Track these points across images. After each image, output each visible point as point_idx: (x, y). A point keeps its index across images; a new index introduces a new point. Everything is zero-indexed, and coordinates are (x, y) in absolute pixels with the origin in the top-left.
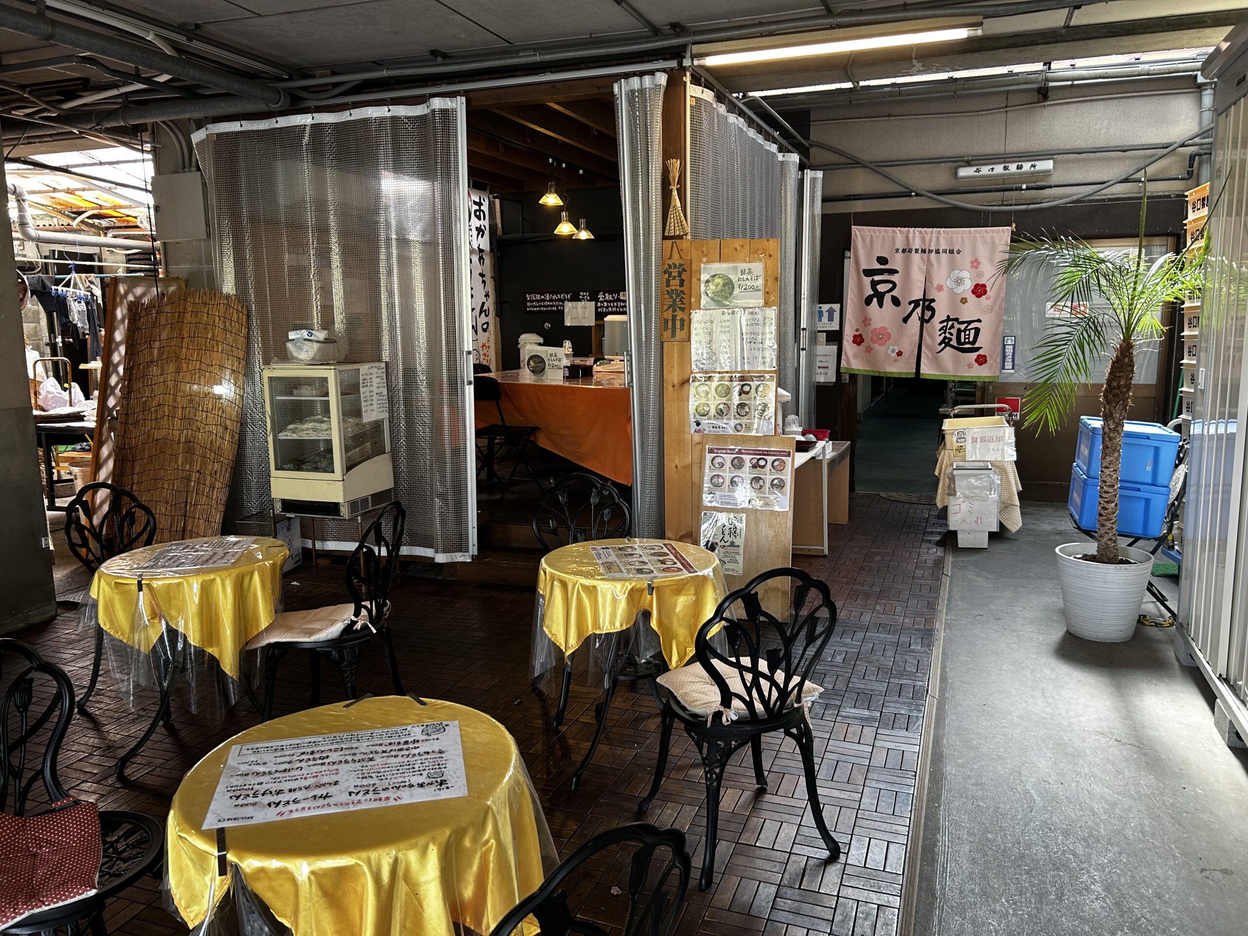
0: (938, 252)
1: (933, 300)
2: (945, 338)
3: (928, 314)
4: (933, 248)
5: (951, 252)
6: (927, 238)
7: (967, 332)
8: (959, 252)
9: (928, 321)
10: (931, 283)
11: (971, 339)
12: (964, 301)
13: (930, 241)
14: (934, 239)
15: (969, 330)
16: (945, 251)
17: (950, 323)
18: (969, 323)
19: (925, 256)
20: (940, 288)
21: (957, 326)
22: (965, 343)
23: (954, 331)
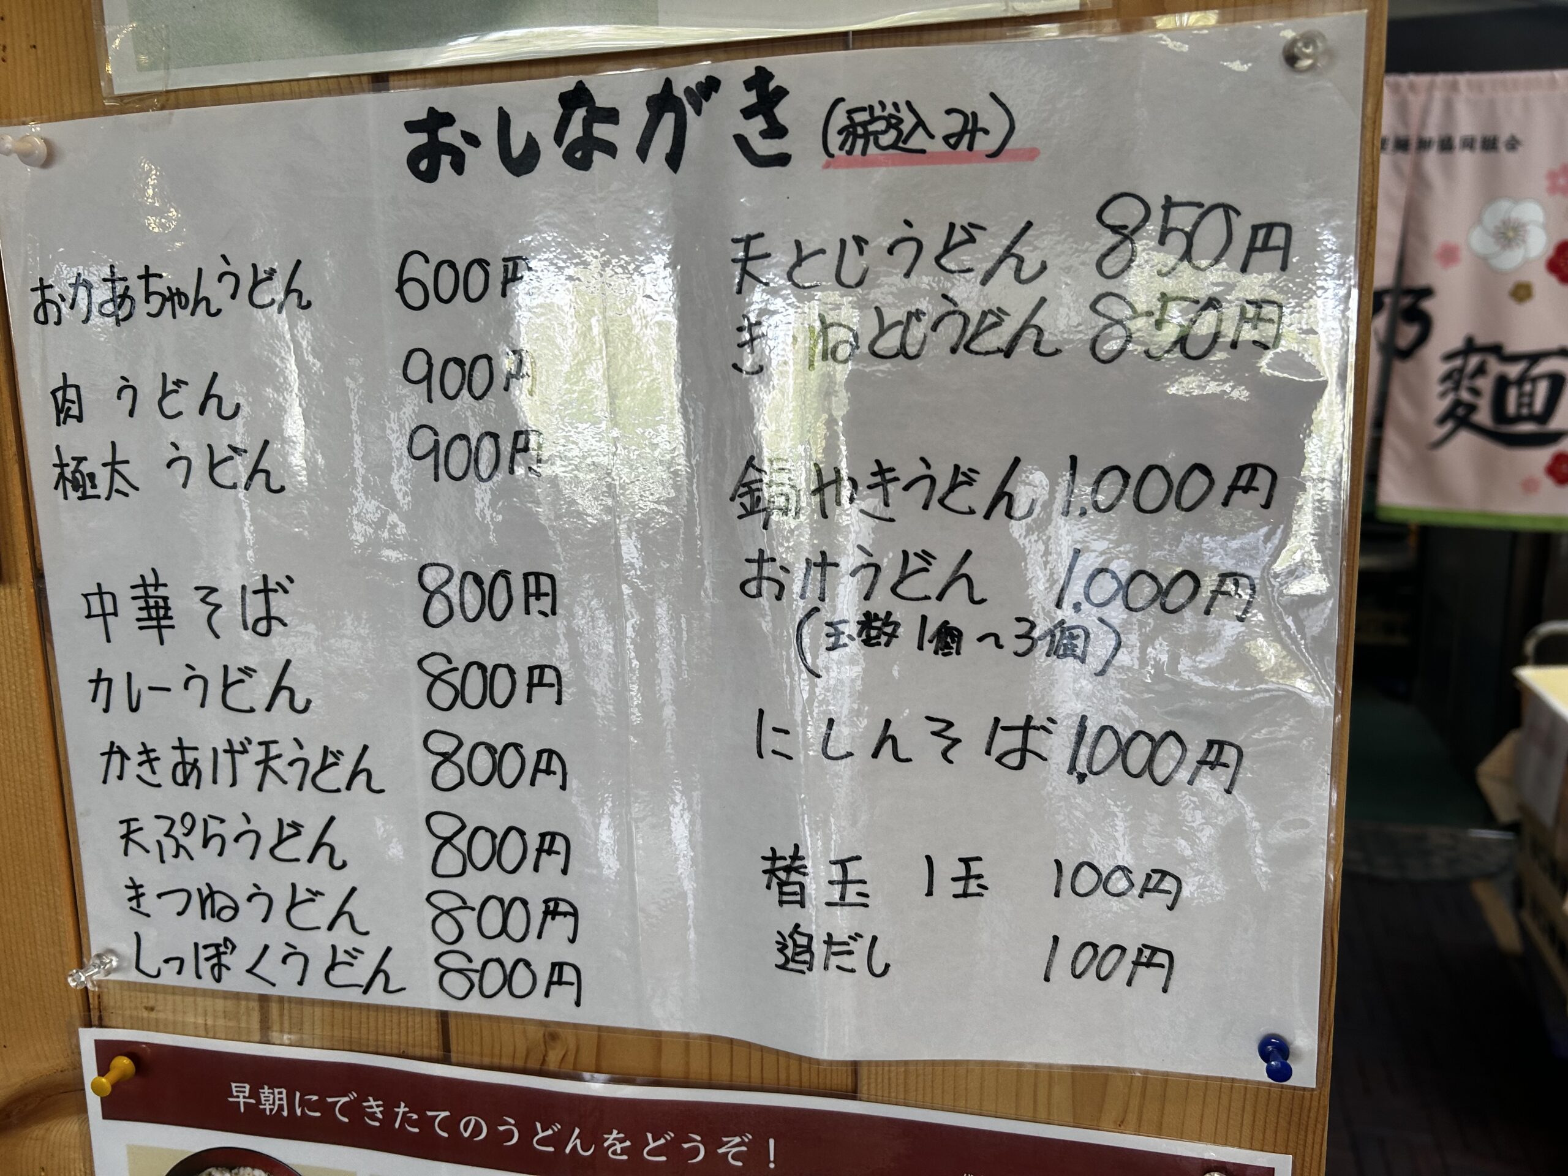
0: (1446, 145)
1: (1427, 292)
2: (1458, 403)
3: (1408, 333)
4: (1433, 132)
5: (1490, 144)
6: (1415, 102)
7: (1528, 387)
8: (1513, 144)
9: (1407, 354)
10: (1424, 238)
11: (1539, 405)
12: (1522, 292)
13: (1426, 111)
14: (1437, 108)
15: (1534, 380)
16: (1468, 143)
17: (1474, 361)
18: (1534, 358)
19: (1406, 160)
20: (1449, 255)
21: (1495, 367)
22: (1519, 419)
23: (1485, 384)
